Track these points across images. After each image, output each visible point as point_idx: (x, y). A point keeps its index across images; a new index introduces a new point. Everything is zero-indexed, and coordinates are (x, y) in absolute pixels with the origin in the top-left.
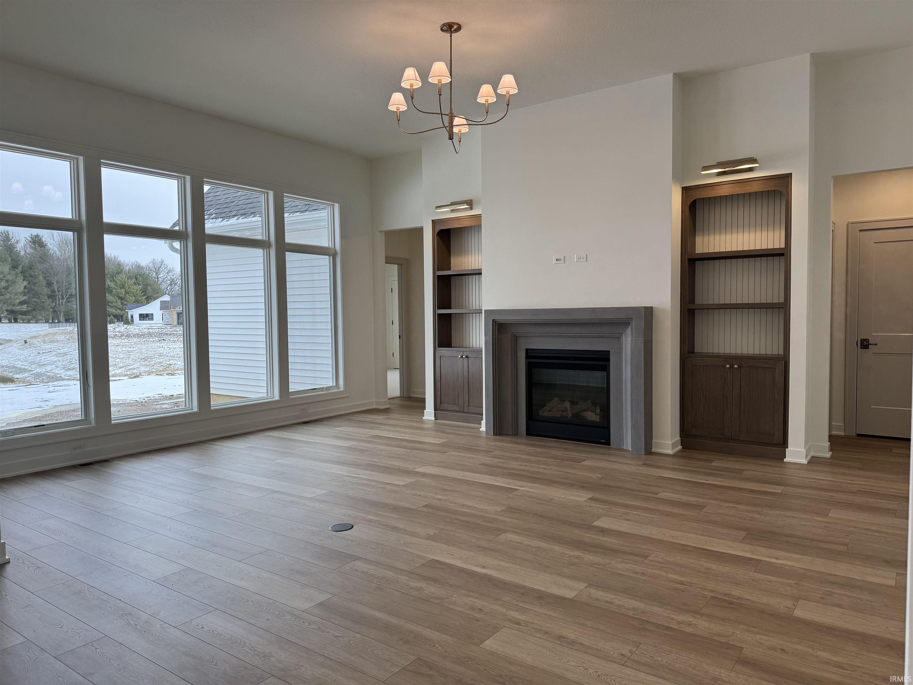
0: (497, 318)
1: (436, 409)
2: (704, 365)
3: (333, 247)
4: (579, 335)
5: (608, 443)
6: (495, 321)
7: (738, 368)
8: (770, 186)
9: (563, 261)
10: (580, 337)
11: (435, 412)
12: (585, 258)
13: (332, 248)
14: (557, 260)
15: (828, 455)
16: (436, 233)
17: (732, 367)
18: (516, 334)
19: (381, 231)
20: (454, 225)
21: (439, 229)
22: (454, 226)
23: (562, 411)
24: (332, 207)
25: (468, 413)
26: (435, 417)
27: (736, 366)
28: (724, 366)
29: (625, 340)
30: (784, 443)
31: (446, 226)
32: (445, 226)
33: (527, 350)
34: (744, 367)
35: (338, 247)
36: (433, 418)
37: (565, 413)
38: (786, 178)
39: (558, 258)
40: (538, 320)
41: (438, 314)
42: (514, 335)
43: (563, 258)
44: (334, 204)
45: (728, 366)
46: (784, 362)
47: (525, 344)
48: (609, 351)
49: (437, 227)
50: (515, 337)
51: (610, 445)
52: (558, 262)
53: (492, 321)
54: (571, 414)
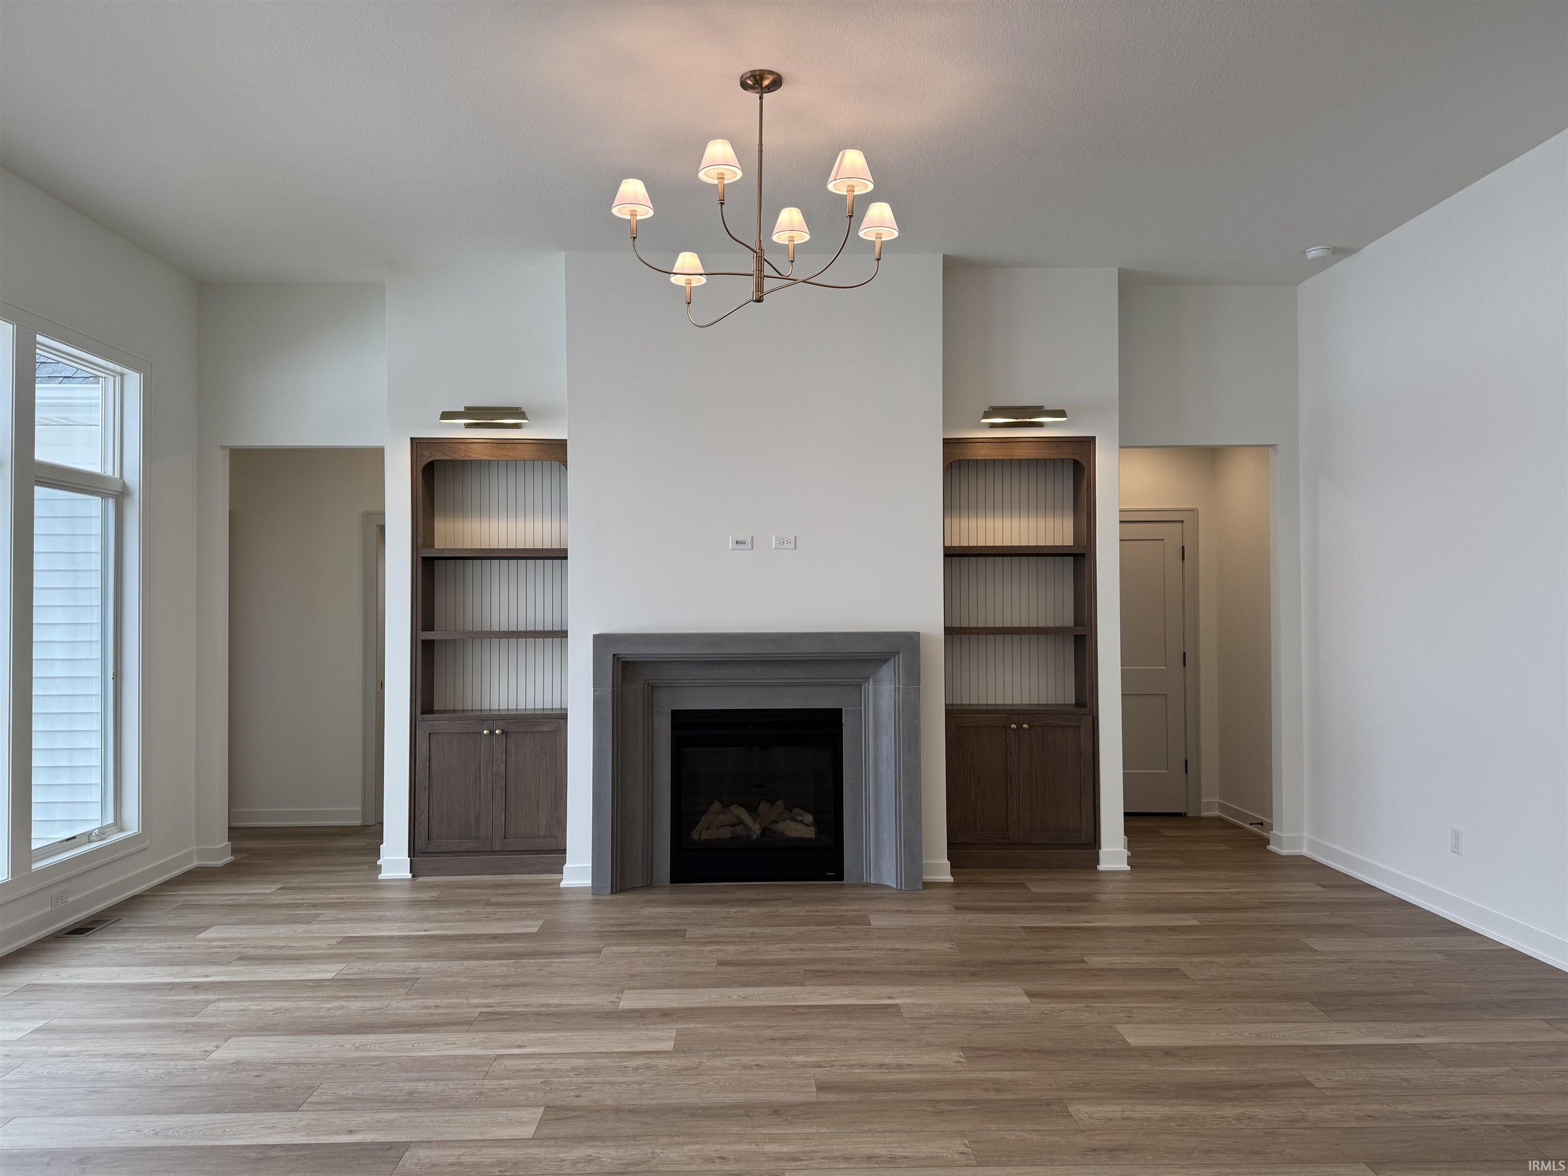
0: (626, 651)
1: (413, 851)
2: (974, 727)
3: (117, 475)
4: (786, 681)
5: (839, 876)
6: (618, 658)
7: (1027, 729)
8: (1062, 452)
9: (749, 546)
10: (788, 685)
11: (411, 860)
12: (792, 542)
13: (115, 479)
14: (737, 542)
16: (420, 471)
17: (1020, 727)
18: (656, 681)
19: (223, 447)
20: (470, 455)
21: (429, 457)
22: (470, 457)
23: (733, 825)
24: (118, 379)
25: (502, 852)
26: (411, 871)
27: (1024, 726)
28: (1006, 727)
29: (876, 690)
30: (1094, 843)
31: (448, 453)
32: (443, 453)
33: (674, 713)
34: (1035, 726)
35: (133, 477)
36: (409, 876)
37: (739, 830)
38: (1088, 444)
39: (739, 539)
40: (714, 656)
41: (424, 641)
42: (648, 684)
43: (750, 541)
44: (126, 371)
45: (1013, 726)
46: (1091, 717)
47: (668, 702)
48: (841, 709)
49: (426, 454)
50: (652, 688)
51: (843, 880)
52: (740, 546)
53: (614, 655)
54: (756, 829)
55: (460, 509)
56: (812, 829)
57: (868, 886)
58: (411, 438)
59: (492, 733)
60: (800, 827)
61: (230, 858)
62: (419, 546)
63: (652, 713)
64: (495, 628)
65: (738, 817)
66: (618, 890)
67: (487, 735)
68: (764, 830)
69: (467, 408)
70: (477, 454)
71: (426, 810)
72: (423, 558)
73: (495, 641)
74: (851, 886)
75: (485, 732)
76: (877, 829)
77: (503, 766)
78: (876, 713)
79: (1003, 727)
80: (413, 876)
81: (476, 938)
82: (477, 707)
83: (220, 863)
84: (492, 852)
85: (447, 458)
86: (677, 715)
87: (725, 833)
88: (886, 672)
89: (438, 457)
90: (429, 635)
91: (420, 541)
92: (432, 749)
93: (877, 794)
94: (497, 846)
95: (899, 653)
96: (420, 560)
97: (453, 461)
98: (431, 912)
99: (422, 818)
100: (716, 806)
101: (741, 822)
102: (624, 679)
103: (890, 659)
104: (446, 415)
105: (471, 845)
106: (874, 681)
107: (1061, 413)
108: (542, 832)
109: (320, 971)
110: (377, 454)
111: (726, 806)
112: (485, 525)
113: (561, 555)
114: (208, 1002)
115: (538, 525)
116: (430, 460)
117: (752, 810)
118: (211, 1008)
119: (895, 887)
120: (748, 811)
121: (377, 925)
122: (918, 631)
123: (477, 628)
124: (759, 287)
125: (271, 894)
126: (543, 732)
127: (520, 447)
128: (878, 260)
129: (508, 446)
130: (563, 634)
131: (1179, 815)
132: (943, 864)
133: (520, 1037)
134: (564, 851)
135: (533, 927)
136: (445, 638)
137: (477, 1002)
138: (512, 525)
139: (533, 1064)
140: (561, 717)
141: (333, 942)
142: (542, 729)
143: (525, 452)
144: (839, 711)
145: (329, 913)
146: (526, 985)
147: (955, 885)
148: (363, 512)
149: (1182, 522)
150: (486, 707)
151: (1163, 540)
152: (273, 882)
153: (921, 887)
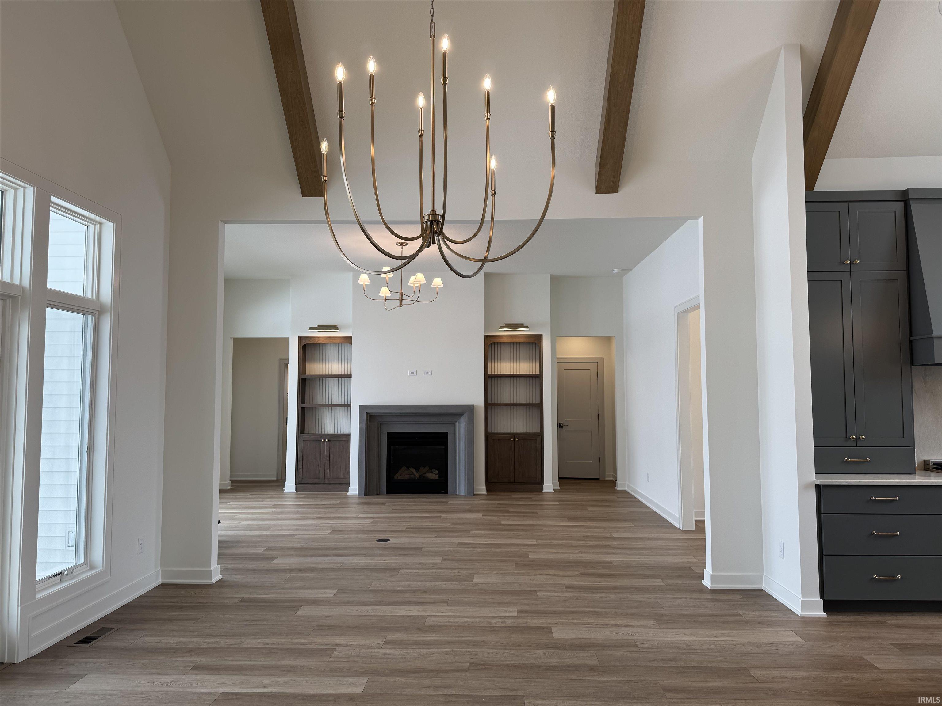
0: (370, 411)
1: (296, 483)
2: (498, 440)
5: (446, 492)
6: (368, 414)
8: (531, 340)
9: (415, 374)
10: (428, 424)
11: (296, 486)
12: (431, 373)
14: (411, 373)
15: (559, 488)
16: (301, 347)
17: (514, 440)
18: (381, 422)
19: (231, 338)
21: (305, 342)
23: (410, 475)
26: (296, 490)
27: (516, 439)
29: (459, 425)
30: (542, 482)
32: (310, 341)
34: (521, 439)
37: (412, 476)
38: (540, 337)
42: (379, 423)
43: (415, 372)
45: (512, 439)
46: (540, 436)
47: (386, 430)
48: (447, 432)
49: (304, 341)
50: (380, 424)
51: (447, 494)
52: (412, 374)
53: (366, 412)
54: (417, 475)
55: (315, 360)
56: (438, 475)
57: (456, 495)
58: (299, 336)
59: (325, 440)
60: (434, 475)
61: (230, 487)
62: (301, 374)
63: (380, 434)
64: (327, 403)
65: (412, 472)
66: (367, 494)
67: (323, 441)
68: (420, 476)
69: (318, 326)
70: (321, 341)
71: (301, 468)
72: (302, 378)
73: (327, 408)
74: (449, 495)
75: (322, 440)
76: (459, 475)
77: (329, 452)
78: (459, 434)
79: (509, 440)
80: (297, 492)
81: (317, 505)
82: (320, 432)
83: (228, 488)
84: (324, 483)
85: (311, 343)
86: (389, 434)
87: (407, 477)
88: (462, 419)
89: (308, 342)
90: (303, 406)
91: (301, 372)
92: (304, 446)
93: (459, 463)
94: (326, 481)
95: (466, 412)
96: (301, 379)
97: (313, 344)
98: (303, 499)
99: (300, 471)
100: (404, 468)
101: (413, 473)
102: (370, 420)
103: (463, 415)
104: (311, 329)
105: (317, 481)
106: (459, 422)
107: (527, 327)
108: (342, 477)
109: (268, 510)
110: (286, 340)
111: (408, 468)
112: (324, 366)
113: (349, 377)
114: (237, 515)
115: (343, 366)
116: (305, 343)
117: (417, 469)
118: (237, 516)
119: (464, 495)
120: (415, 470)
121: (285, 502)
122: (473, 404)
123: (321, 403)
124: (401, 303)
125: (247, 496)
126: (343, 440)
127: (337, 338)
128: (437, 294)
129: (332, 338)
130: (349, 405)
131: (597, 479)
132: (482, 488)
133: (327, 521)
134: (349, 483)
135: (336, 503)
136: (309, 406)
137: (316, 516)
138: (333, 366)
139: (330, 525)
140: (349, 435)
141: (271, 505)
142: (342, 439)
143: (338, 340)
144: (446, 434)
145: (269, 500)
146: (331, 513)
147: (487, 495)
148: (280, 359)
149: (597, 362)
150: (323, 432)
151: (590, 369)
152: (248, 493)
153: (473, 495)
